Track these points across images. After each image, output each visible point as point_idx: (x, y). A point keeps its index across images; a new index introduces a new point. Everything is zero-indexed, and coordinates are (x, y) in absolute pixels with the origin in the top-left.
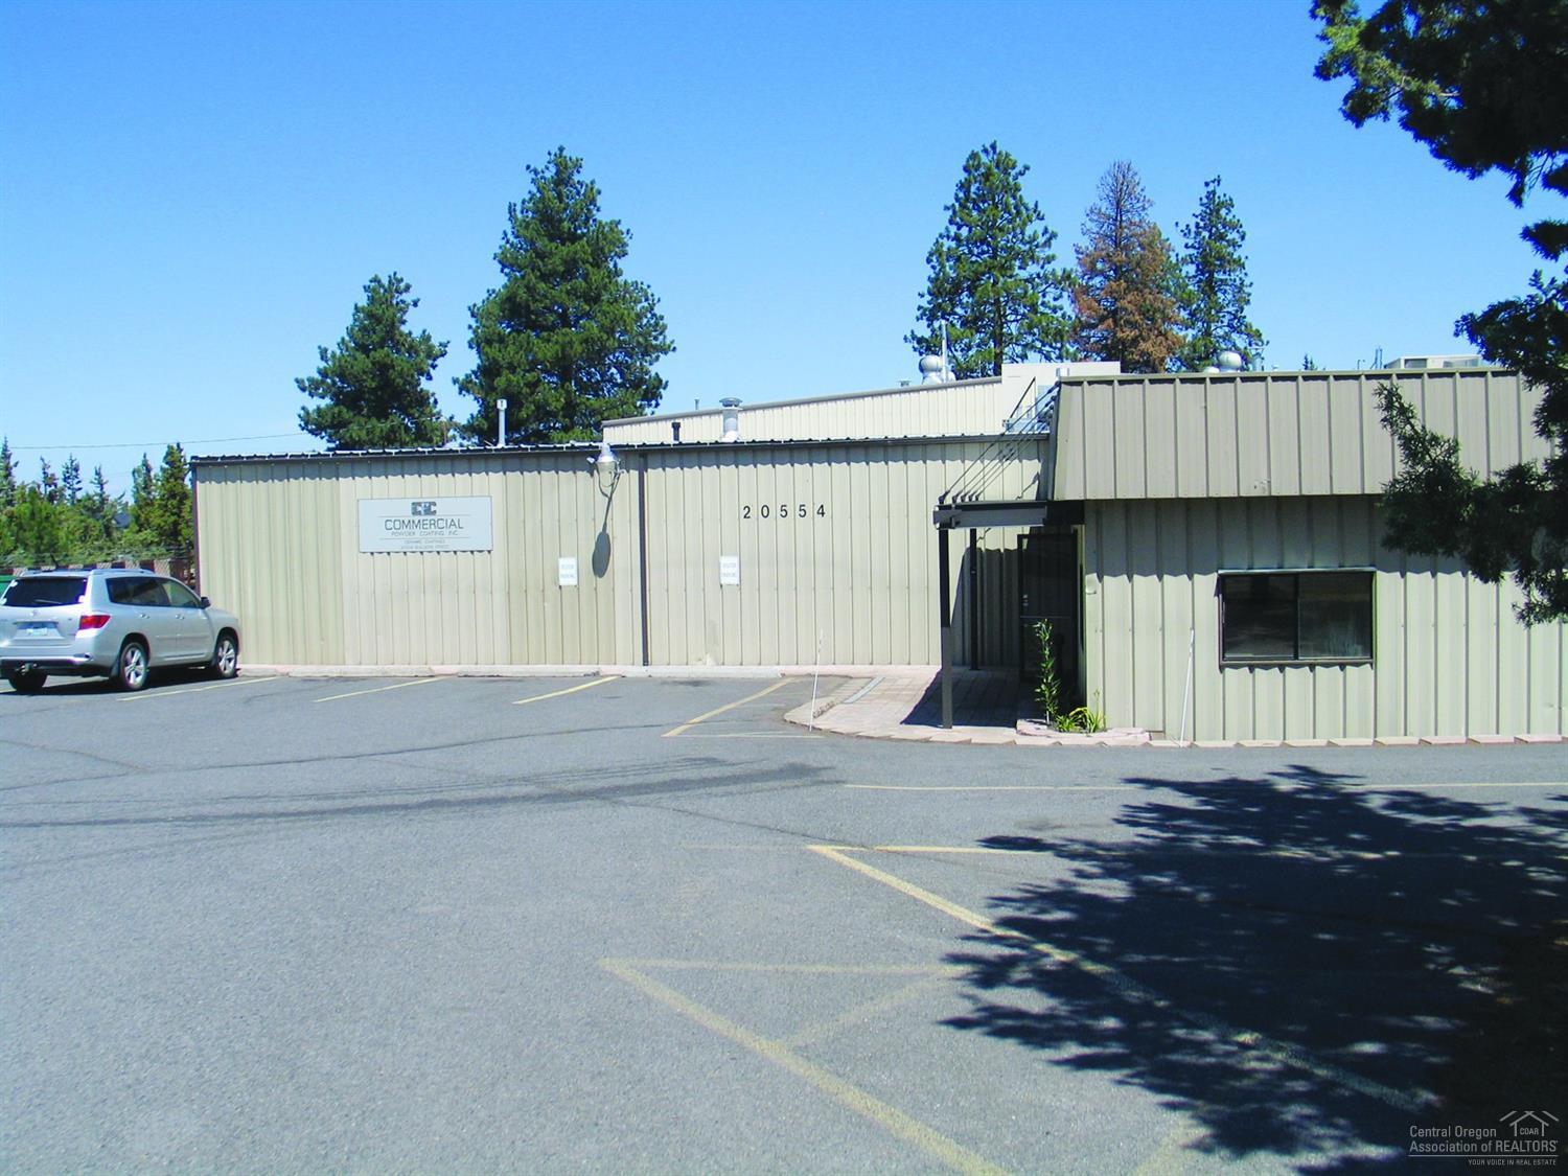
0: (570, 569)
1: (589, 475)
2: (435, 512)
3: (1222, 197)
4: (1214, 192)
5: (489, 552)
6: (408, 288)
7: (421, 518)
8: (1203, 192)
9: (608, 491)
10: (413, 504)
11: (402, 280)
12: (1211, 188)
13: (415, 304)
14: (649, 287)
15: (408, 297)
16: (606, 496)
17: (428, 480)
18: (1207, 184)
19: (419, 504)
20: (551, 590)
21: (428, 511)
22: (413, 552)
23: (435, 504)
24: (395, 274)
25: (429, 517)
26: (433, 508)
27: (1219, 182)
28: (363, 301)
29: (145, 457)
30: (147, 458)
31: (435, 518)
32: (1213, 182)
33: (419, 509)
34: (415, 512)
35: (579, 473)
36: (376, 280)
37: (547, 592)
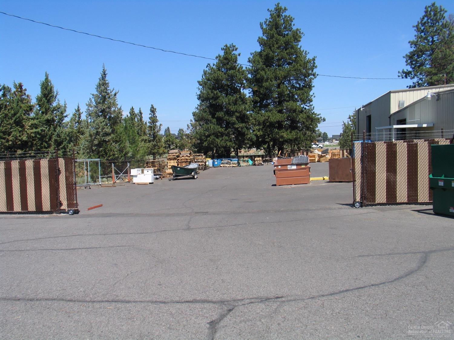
6: (236, 49)
11: (235, 46)
13: (239, 55)
15: (236, 53)
24: (232, 44)
28: (222, 53)
29: (140, 109)
30: (141, 109)
36: (226, 46)
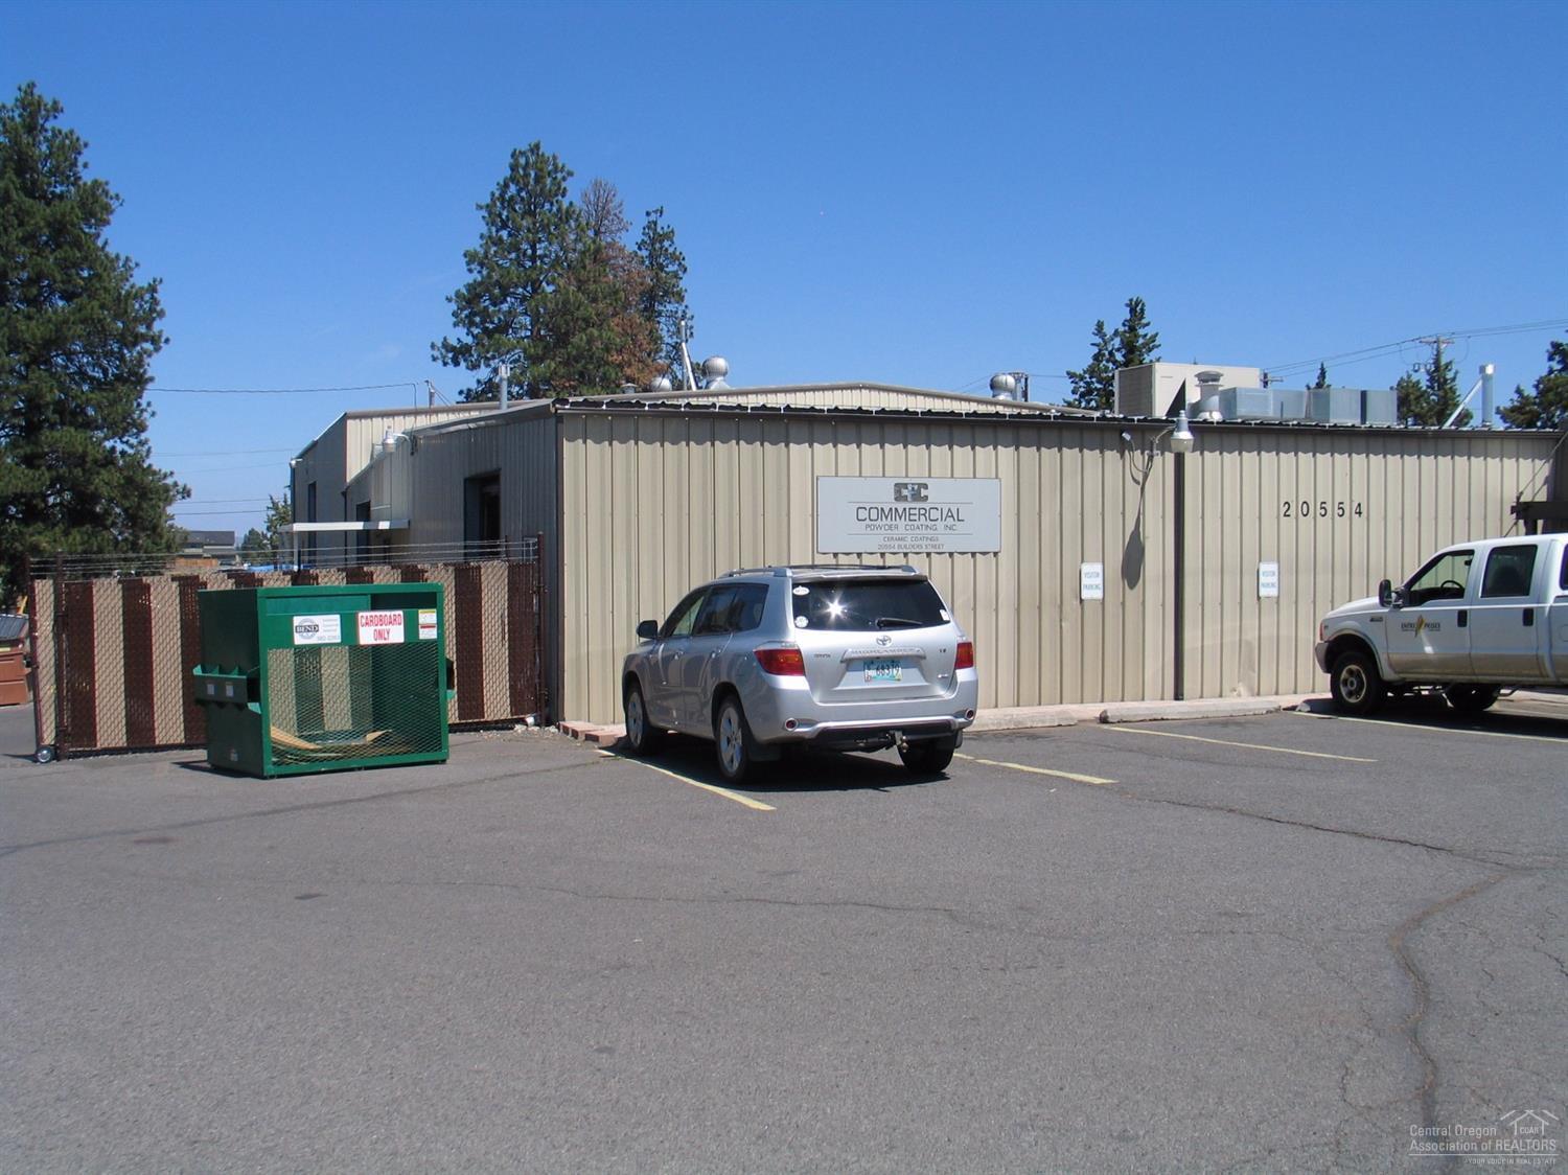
0: (1093, 580)
1: (1118, 455)
2: (926, 497)
3: (665, 228)
4: (655, 223)
5: (996, 554)
7: (907, 505)
8: (645, 221)
9: (1140, 478)
10: (896, 485)
12: (653, 217)
14: (137, 265)
16: (1138, 483)
17: (917, 452)
18: (648, 214)
19: (905, 486)
20: (1071, 604)
21: (917, 496)
22: (894, 553)
23: (926, 486)
25: (918, 505)
26: (924, 492)
27: (661, 213)
31: (926, 506)
32: (656, 212)
33: (905, 492)
34: (899, 497)
35: (1108, 453)
37: (1066, 608)
